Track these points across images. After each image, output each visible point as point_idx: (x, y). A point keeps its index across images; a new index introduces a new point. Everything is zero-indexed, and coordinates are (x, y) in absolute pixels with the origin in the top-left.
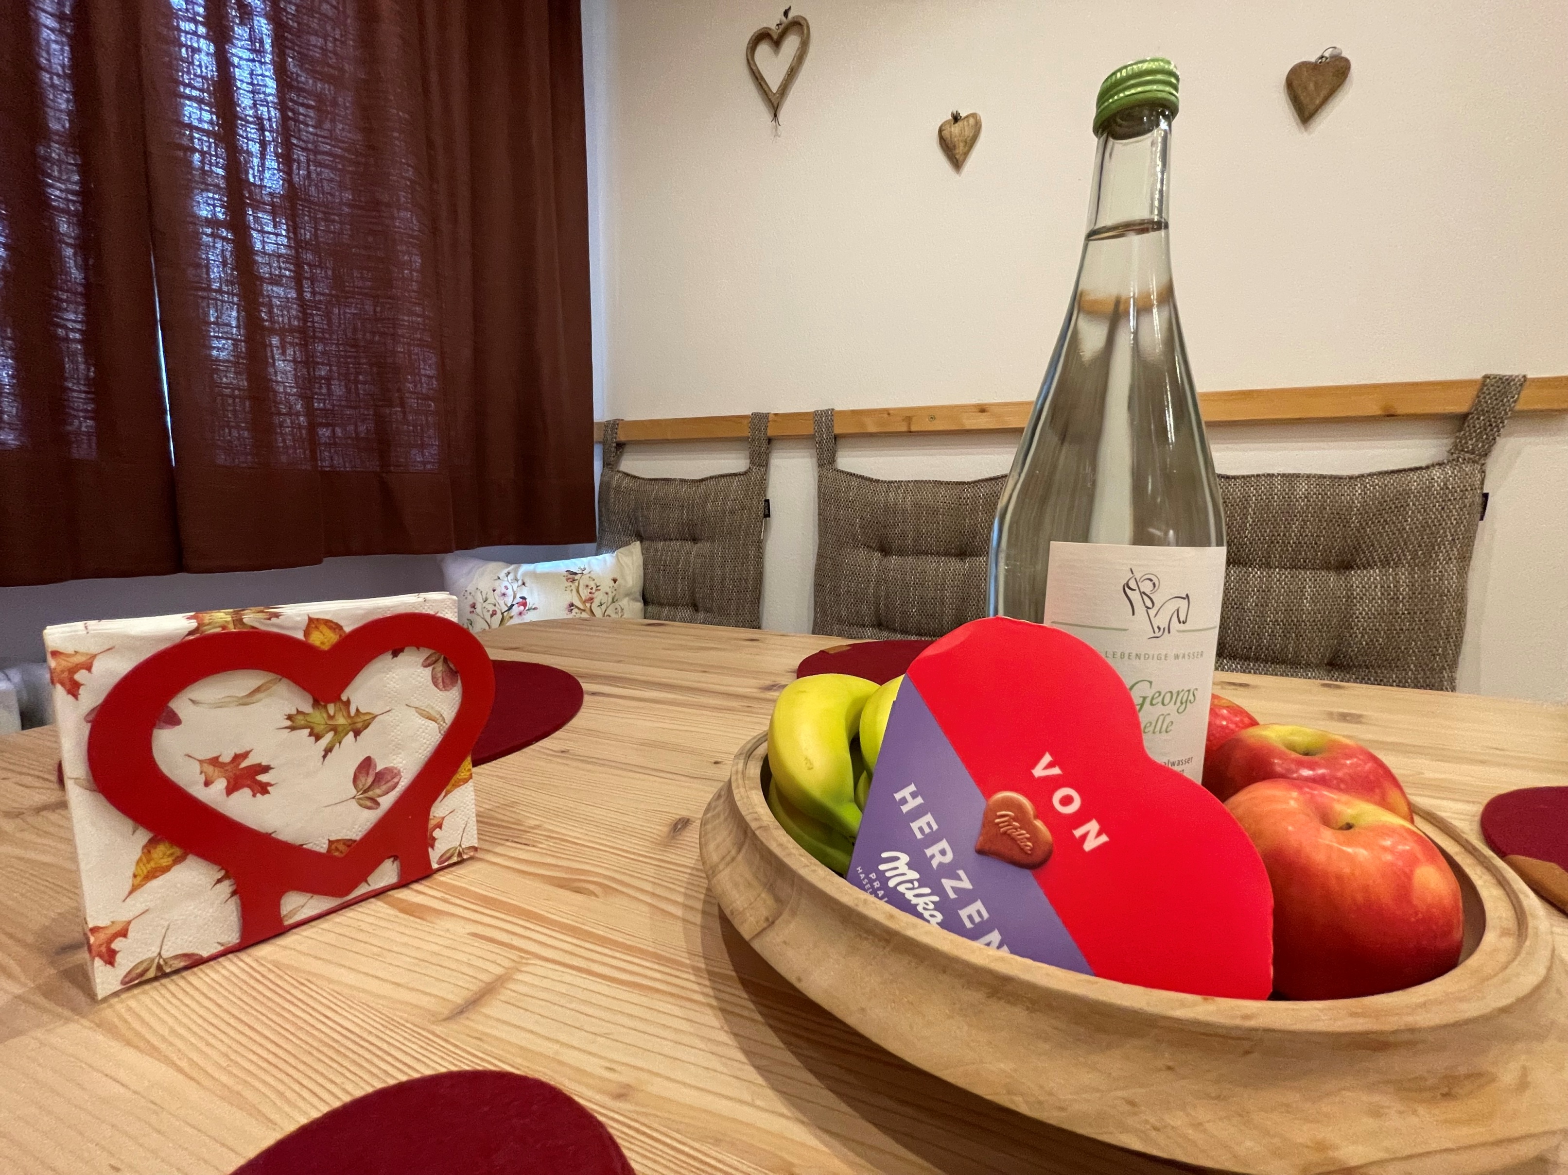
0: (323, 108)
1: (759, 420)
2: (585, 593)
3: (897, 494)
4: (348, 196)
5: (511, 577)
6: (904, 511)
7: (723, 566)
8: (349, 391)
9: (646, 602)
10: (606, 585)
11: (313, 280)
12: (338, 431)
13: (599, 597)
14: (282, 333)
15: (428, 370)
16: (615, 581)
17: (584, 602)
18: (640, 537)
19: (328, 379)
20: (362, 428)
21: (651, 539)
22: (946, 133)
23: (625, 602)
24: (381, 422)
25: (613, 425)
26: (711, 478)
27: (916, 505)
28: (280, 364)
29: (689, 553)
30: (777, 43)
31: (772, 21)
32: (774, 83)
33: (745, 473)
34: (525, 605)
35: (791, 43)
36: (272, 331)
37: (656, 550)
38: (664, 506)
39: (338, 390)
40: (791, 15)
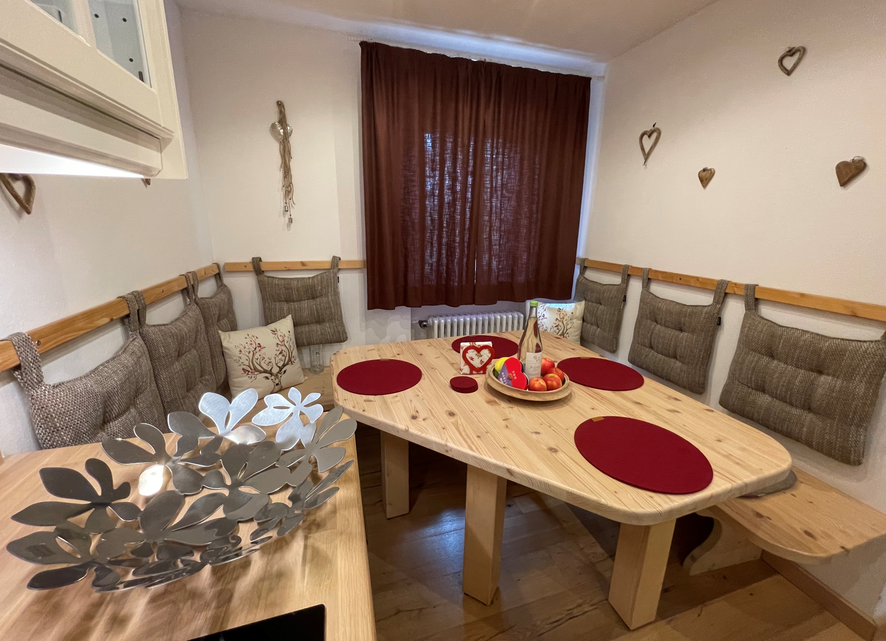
0: (509, 199)
1: (626, 267)
2: (562, 316)
3: (662, 304)
4: (512, 218)
5: (542, 307)
6: (662, 311)
7: (606, 315)
8: (507, 263)
9: (583, 321)
10: (569, 314)
11: (503, 239)
12: (504, 272)
13: (566, 318)
14: (495, 256)
15: (525, 257)
16: (572, 313)
17: (561, 319)
18: (586, 300)
19: (503, 261)
20: (509, 272)
21: (589, 301)
22: (700, 175)
23: (575, 321)
24: (513, 270)
25: (584, 260)
26: (608, 285)
27: (666, 309)
28: (494, 262)
29: (598, 308)
30: (649, 136)
31: (649, 128)
32: (647, 150)
33: (619, 285)
34: (544, 317)
35: (655, 135)
36: (493, 256)
37: (588, 305)
38: (592, 292)
39: (505, 263)
40: (656, 126)
